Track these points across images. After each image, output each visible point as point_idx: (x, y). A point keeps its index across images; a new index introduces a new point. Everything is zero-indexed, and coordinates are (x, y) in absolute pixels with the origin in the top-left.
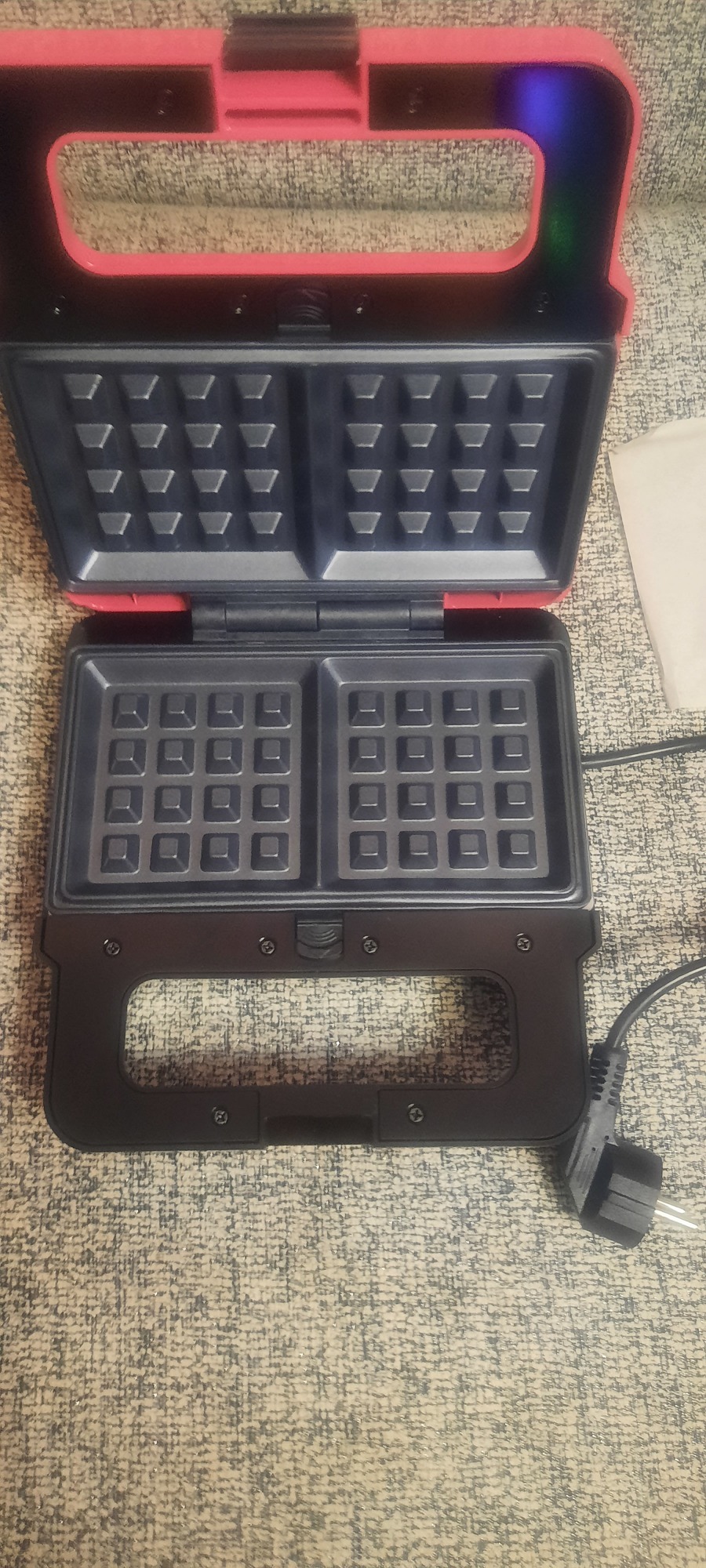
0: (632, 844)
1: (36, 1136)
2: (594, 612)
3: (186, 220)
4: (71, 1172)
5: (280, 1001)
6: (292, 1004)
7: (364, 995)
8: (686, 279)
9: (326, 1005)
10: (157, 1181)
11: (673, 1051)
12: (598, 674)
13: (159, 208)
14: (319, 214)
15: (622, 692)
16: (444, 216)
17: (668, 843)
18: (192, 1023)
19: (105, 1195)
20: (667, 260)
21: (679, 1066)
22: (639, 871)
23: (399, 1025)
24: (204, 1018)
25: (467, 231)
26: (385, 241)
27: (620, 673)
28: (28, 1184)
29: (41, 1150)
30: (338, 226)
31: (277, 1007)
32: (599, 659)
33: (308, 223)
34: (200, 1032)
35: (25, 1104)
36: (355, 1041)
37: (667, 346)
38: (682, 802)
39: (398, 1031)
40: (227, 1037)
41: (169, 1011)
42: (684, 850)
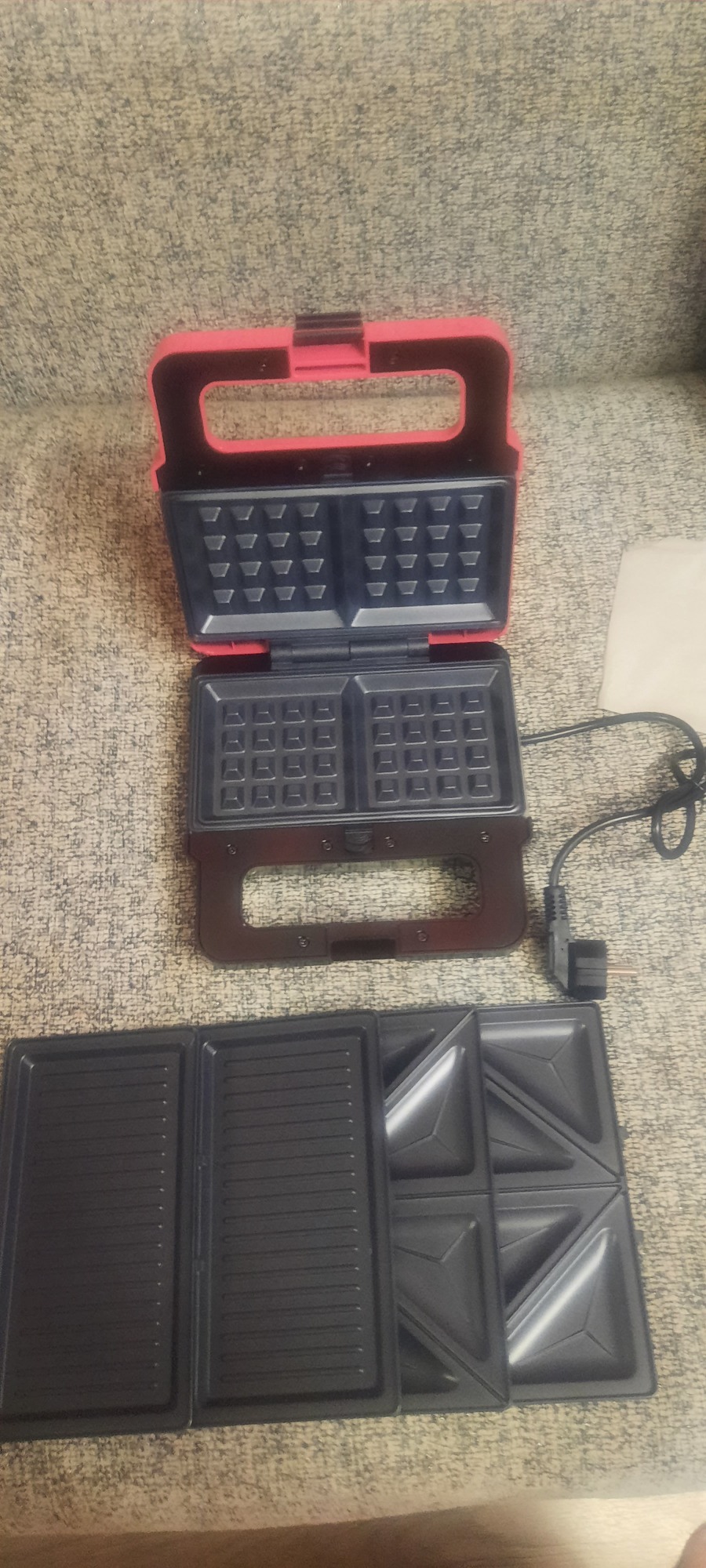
0: (556, 788)
1: (181, 977)
2: (529, 646)
3: (252, 411)
4: (204, 997)
5: (332, 892)
6: (341, 894)
7: (386, 887)
8: (582, 434)
9: (362, 893)
10: (259, 1001)
11: (585, 913)
12: (533, 684)
13: (234, 404)
14: (339, 403)
15: (549, 695)
16: (422, 400)
17: (580, 787)
18: (277, 907)
19: (227, 1010)
20: (570, 422)
21: (588, 922)
22: (561, 805)
23: (408, 904)
24: (284, 904)
25: (437, 410)
26: (384, 418)
27: (547, 683)
28: (178, 1005)
29: (184, 985)
30: (353, 410)
31: (330, 895)
32: (533, 675)
33: (332, 410)
34: (282, 912)
35: (174, 958)
36: (381, 914)
37: (571, 477)
38: (589, 762)
39: (408, 907)
40: (299, 914)
41: (262, 900)
42: (591, 791)
